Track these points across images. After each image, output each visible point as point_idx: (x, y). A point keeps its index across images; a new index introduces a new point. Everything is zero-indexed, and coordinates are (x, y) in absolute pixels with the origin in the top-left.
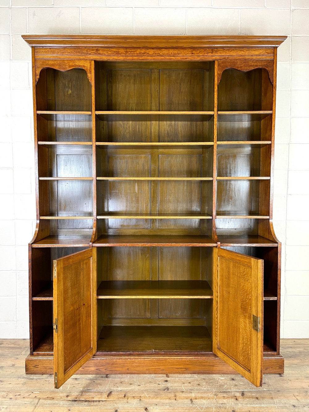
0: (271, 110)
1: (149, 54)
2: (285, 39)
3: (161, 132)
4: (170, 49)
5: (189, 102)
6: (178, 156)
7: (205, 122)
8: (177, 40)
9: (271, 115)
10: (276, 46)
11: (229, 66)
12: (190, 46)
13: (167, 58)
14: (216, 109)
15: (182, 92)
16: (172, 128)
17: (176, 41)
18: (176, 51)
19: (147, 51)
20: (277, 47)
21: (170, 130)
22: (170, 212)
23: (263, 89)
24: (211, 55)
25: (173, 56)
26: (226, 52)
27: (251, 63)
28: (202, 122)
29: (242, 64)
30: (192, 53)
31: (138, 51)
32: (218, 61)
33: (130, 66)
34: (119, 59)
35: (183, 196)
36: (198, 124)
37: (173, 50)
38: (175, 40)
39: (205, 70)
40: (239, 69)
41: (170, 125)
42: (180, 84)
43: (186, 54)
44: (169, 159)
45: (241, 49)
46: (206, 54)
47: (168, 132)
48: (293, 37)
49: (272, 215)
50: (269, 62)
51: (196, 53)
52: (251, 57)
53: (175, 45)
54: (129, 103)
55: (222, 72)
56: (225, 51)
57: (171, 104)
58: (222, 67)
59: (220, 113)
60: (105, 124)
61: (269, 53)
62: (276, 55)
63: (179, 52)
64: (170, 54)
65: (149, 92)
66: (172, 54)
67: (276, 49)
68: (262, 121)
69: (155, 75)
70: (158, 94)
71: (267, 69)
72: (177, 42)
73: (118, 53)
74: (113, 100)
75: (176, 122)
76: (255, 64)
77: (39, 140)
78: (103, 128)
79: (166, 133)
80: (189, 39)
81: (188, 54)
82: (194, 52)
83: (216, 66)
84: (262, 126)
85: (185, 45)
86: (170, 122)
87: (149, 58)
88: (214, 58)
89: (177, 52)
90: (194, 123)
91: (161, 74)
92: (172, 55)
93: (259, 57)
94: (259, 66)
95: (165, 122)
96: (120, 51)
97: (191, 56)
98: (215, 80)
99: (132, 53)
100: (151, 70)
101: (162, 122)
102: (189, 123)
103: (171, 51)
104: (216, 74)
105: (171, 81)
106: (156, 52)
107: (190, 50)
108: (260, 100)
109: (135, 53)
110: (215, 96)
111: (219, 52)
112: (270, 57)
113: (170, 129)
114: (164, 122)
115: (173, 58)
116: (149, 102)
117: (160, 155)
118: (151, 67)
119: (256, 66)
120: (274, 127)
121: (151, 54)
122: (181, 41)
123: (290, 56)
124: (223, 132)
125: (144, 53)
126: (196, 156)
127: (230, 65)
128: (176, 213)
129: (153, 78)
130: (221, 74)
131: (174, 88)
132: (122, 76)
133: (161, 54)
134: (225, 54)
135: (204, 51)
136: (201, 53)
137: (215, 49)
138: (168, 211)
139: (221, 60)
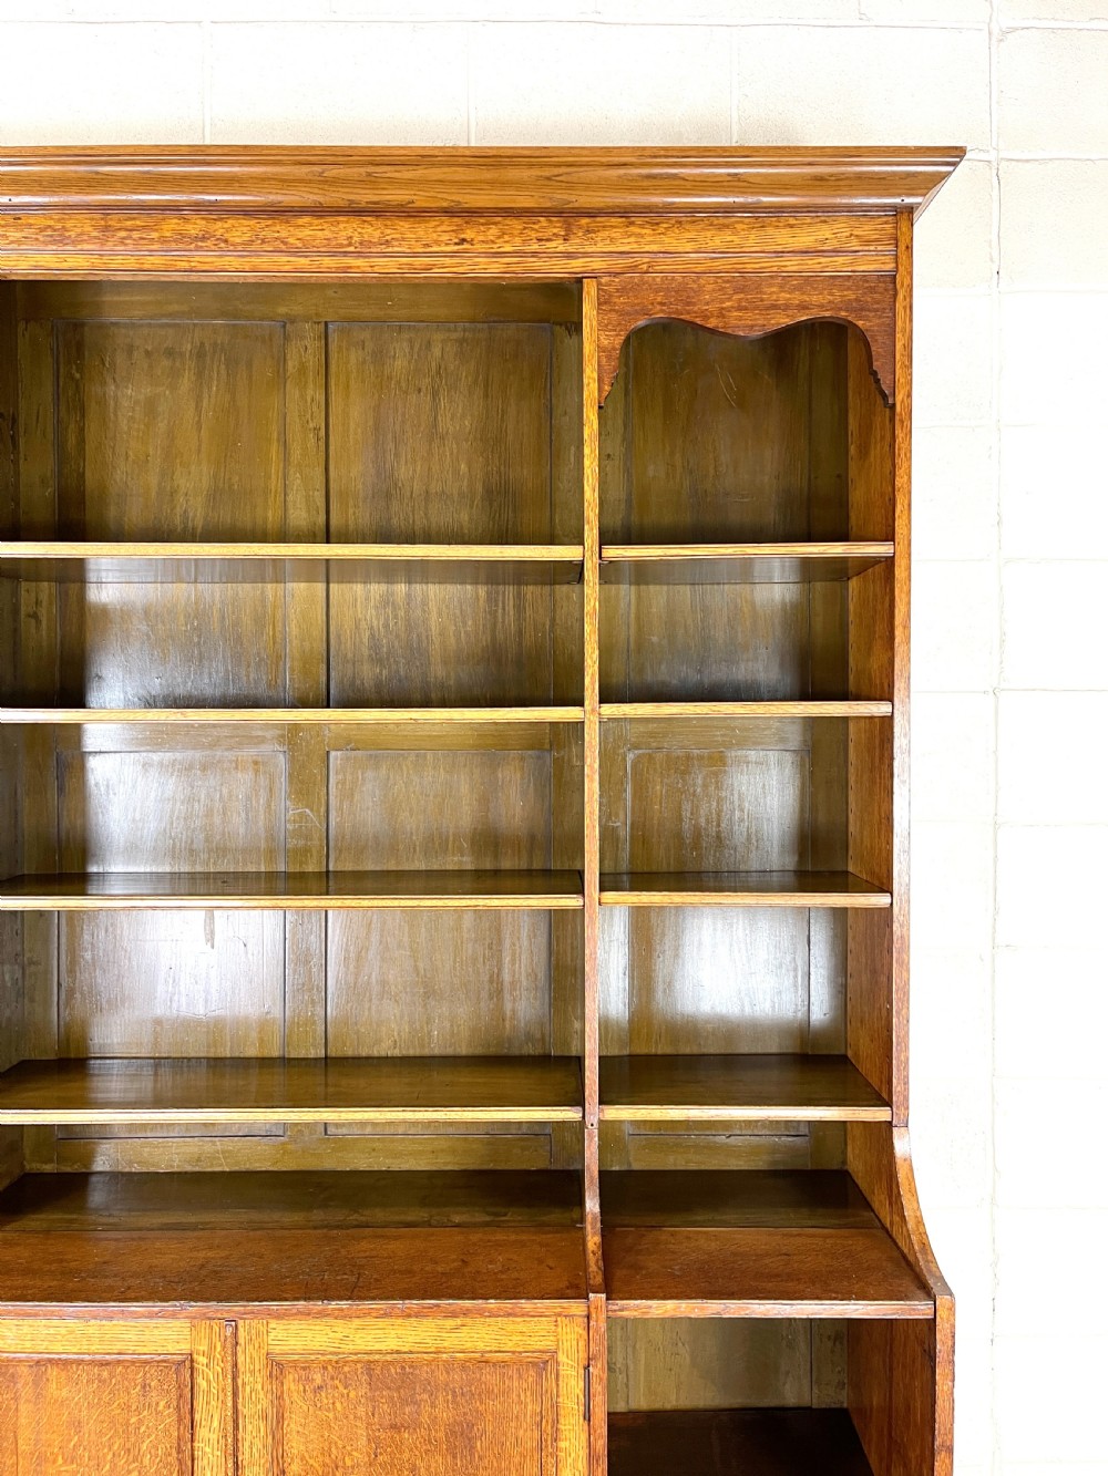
0: (889, 536)
1: (226, 241)
2: (955, 164)
3: (339, 637)
4: (341, 218)
5: (479, 488)
6: (430, 755)
7: (565, 588)
8: (371, 169)
9: (889, 562)
10: (909, 200)
11: (659, 307)
12: (445, 204)
13: (328, 262)
14: (591, 534)
15: (442, 438)
16: (396, 617)
17: (369, 174)
18: (371, 230)
19: (219, 228)
20: (910, 211)
21: (386, 626)
22: (384, 1049)
23: (853, 424)
24: (561, 248)
25: (359, 255)
26: (642, 236)
27: (772, 293)
28: (547, 589)
29: (729, 299)
30: (463, 241)
31: (171, 225)
32: (599, 284)
33: (175, 307)
34: (65, 265)
35: (455, 961)
36: (529, 596)
37: (355, 222)
38: (362, 170)
39: (557, 328)
40: (712, 323)
41: (386, 602)
42: (435, 394)
43: (428, 245)
44: (384, 771)
45: (721, 221)
46: (535, 247)
47: (372, 636)
48: (1004, 164)
49: (906, 1098)
50: (872, 290)
51: (481, 238)
52: (774, 264)
53: (365, 197)
54: (173, 493)
55: (619, 341)
56: (632, 229)
57: (388, 496)
58: (621, 313)
59: (612, 552)
60: (44, 597)
61: (868, 242)
62: (909, 248)
63: (390, 234)
64: (342, 246)
65: (275, 436)
66: (350, 245)
67: (905, 216)
68: (854, 584)
69: (303, 351)
70: (322, 443)
71: (860, 323)
72: (371, 182)
73: (60, 238)
74: (88, 474)
75: (418, 587)
76: (796, 298)
78: (35, 616)
79: (366, 640)
80: (433, 165)
81: (437, 243)
82: (468, 235)
83: (589, 309)
84: (851, 607)
85: (421, 199)
86: (383, 587)
87: (232, 261)
88: (577, 265)
89: (377, 234)
90: (510, 590)
91: (333, 347)
92: (352, 249)
93: (813, 264)
94: (821, 304)
95: (359, 588)
96: (69, 224)
97: (452, 255)
98: (585, 381)
99: (136, 235)
100: (284, 326)
101: (344, 586)
102: (482, 590)
103: (348, 229)
104: (589, 348)
105: (390, 378)
106: (268, 233)
107: (447, 224)
108: (842, 481)
109: (155, 235)
110: (587, 462)
111: (605, 234)
112: (874, 263)
113: (387, 620)
114: (354, 586)
115: (359, 262)
116: (275, 483)
117: (333, 754)
118: (282, 310)
119: (803, 307)
120: (907, 627)
121: (238, 240)
122: (390, 172)
123: (991, 260)
124: (655, 639)
125: (204, 239)
126: (522, 759)
127: (662, 304)
128: (418, 1052)
129: (292, 365)
130: (614, 349)
131: (403, 415)
132: (135, 353)
133: (291, 240)
134: (635, 246)
135: (525, 228)
136: (506, 238)
137: (584, 221)
138: (378, 1041)
139: (617, 274)
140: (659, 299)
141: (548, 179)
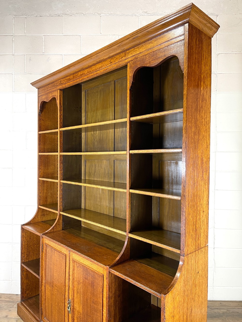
0: (182, 107)
1: (85, 74)
3: (116, 139)
12: (108, 57)
14: (128, 115)
16: (124, 135)
18: (100, 65)
19: (84, 72)
24: (124, 58)
26: (136, 51)
29: (151, 59)
30: (111, 62)
32: (130, 63)
37: (98, 64)
43: (107, 65)
44: (121, 164)
46: (121, 60)
47: (120, 139)
50: (179, 46)
51: (113, 61)
52: (159, 47)
53: (98, 60)
54: (97, 116)
55: (133, 74)
58: (133, 68)
60: (84, 135)
63: (102, 65)
65: (109, 103)
66: (98, 69)
69: (112, 87)
70: (114, 104)
71: (177, 55)
74: (89, 114)
76: (164, 54)
77: (39, 152)
78: (83, 138)
80: (103, 51)
81: (108, 64)
83: (128, 69)
85: (105, 57)
88: (127, 61)
91: (116, 85)
93: (167, 44)
94: (168, 54)
97: (110, 66)
98: (127, 84)
100: (110, 83)
103: (97, 66)
104: (128, 77)
105: (123, 88)
106: (89, 71)
107: (109, 60)
109: (78, 76)
111: (131, 53)
114: (118, 129)
115: (99, 72)
116: (108, 112)
117: (115, 161)
119: (165, 56)
120: (185, 129)
122: (99, 54)
125: (83, 74)
127: (140, 64)
129: (110, 90)
130: (132, 76)
133: (91, 71)
134: (135, 53)
135: (119, 56)
136: (117, 59)
137: (128, 51)
138: (120, 215)
139: (132, 60)
140: (139, 63)
141: (119, 46)
